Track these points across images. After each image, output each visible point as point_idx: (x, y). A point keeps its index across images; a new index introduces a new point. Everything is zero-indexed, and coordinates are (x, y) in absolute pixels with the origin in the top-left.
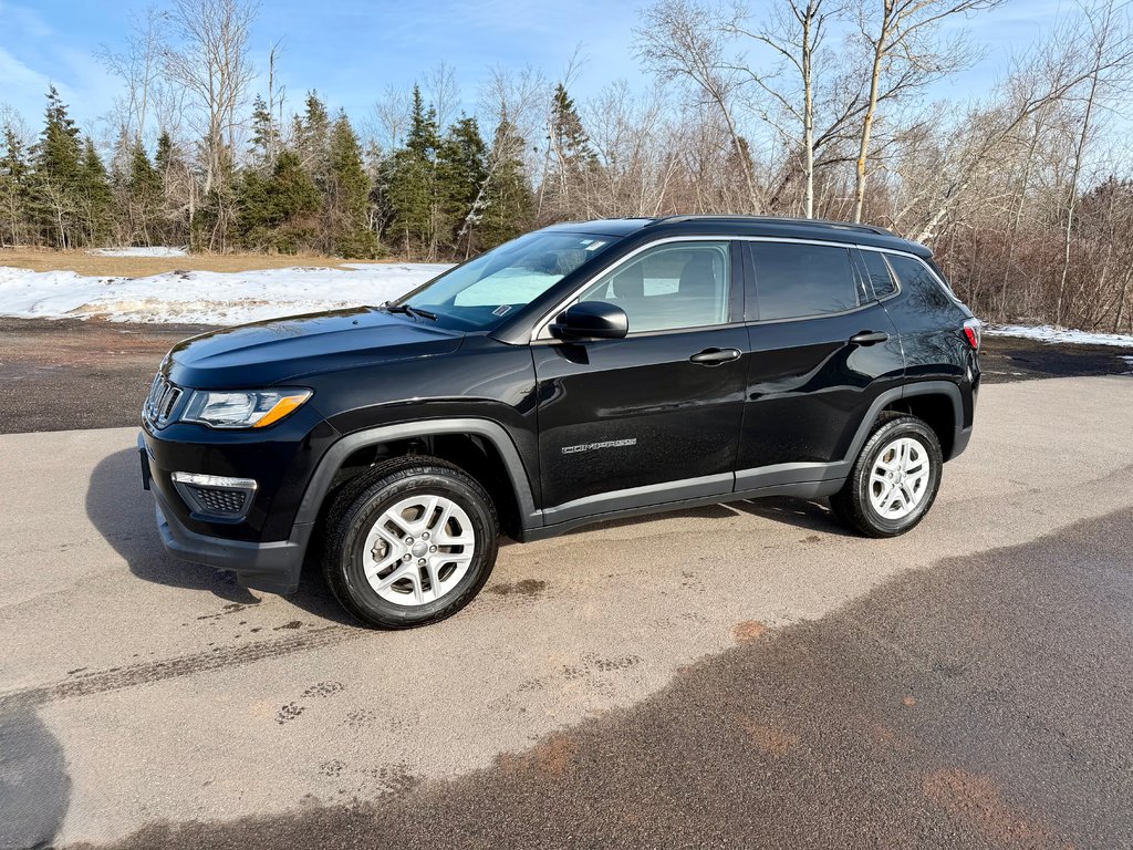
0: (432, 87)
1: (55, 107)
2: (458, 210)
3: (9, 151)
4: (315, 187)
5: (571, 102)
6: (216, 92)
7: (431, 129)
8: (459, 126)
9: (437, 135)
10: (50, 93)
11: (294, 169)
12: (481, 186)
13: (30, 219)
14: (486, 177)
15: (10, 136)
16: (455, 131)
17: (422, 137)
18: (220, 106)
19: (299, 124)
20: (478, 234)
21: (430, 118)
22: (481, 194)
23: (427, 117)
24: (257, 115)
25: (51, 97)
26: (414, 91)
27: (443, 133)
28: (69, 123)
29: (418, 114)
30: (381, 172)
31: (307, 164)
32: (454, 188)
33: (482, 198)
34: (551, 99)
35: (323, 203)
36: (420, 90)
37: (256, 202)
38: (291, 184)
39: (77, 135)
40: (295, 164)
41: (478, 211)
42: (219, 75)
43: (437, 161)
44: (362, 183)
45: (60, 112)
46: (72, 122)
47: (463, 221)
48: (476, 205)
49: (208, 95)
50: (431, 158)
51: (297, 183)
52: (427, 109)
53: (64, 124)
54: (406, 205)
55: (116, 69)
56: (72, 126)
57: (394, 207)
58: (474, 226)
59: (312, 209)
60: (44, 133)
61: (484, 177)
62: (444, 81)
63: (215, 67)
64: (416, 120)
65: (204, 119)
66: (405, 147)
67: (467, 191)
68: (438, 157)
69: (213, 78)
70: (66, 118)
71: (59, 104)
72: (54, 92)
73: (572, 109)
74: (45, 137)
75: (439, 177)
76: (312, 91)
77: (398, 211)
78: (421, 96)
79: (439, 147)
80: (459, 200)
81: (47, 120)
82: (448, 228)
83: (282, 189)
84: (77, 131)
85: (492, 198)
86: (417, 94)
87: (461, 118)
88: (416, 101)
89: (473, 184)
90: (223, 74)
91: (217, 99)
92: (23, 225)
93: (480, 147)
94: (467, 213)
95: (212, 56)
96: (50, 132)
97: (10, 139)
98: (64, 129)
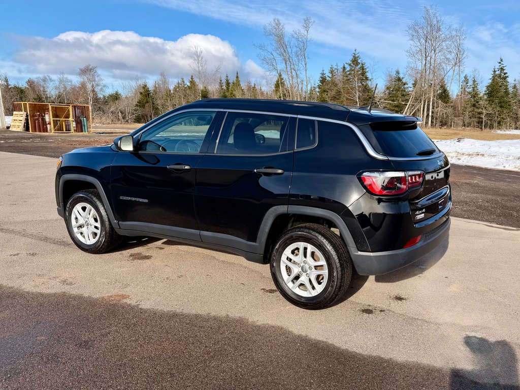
10: (500, 61)
15: (474, 81)
25: (500, 63)
28: (505, 74)
39: (508, 79)
45: (502, 69)
46: (506, 73)
53: (503, 74)
56: (506, 75)
70: (505, 71)
71: (502, 66)
72: (502, 60)
81: (493, 73)
84: (507, 77)
96: (494, 79)
97: (474, 83)
98: (502, 77)
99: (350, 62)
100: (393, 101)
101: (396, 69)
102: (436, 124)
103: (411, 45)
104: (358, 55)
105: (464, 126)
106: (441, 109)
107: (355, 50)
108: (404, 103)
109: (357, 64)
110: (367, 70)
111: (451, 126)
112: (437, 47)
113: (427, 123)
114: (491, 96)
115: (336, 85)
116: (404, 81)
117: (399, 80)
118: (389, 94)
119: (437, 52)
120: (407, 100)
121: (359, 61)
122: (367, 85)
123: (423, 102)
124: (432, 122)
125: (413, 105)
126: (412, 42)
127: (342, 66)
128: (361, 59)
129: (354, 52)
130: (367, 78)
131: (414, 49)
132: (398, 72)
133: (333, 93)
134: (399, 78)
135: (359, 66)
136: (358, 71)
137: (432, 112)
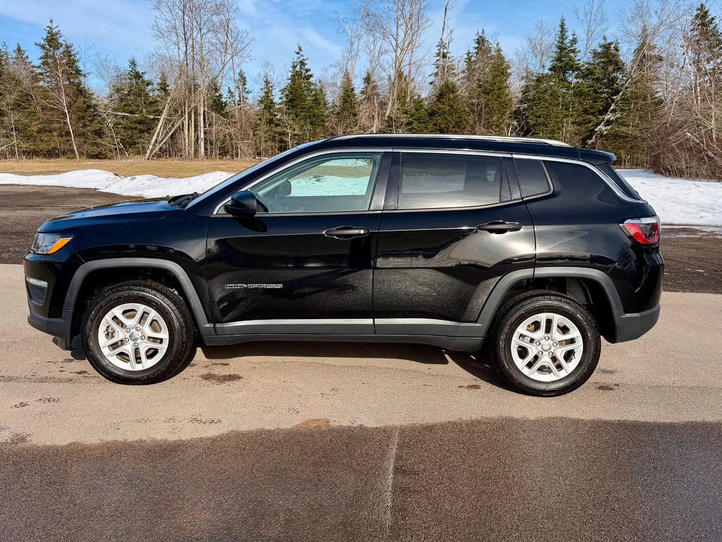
0: (582, 18)
1: (300, 60)
2: (590, 122)
3: (266, 92)
4: (467, 109)
5: (713, 19)
6: (400, 41)
7: (572, 55)
8: (600, 50)
9: (577, 58)
10: (297, 50)
11: (452, 96)
12: (613, 101)
13: (273, 139)
14: (620, 92)
15: (267, 82)
16: (595, 54)
17: (564, 62)
18: (402, 50)
19: (469, 59)
20: (605, 142)
21: (572, 45)
22: (612, 108)
23: (569, 45)
24: (438, 55)
25: (298, 53)
26: (560, 23)
27: (583, 57)
28: (307, 71)
29: (562, 43)
30: (524, 93)
31: (462, 92)
32: (588, 103)
33: (614, 111)
34: (690, 18)
35: (472, 122)
36: (565, 22)
37: (420, 123)
38: (447, 108)
39: (312, 80)
40: (453, 92)
41: (608, 123)
42: (404, 27)
43: (575, 81)
44: (505, 105)
45: (302, 63)
46: (309, 70)
47: (592, 132)
48: (607, 117)
49: (394, 43)
50: (570, 79)
51: (452, 107)
52: (571, 38)
53: (304, 72)
54: (540, 120)
55: (342, 30)
56: (309, 73)
57: (532, 122)
58: (602, 136)
59: (462, 126)
60: (289, 79)
61: (617, 92)
62: (594, 12)
63: (401, 21)
64: (559, 48)
65: (391, 62)
66: (546, 71)
67: (600, 105)
68: (576, 78)
69: (399, 29)
70: (306, 67)
71: (302, 58)
72: (300, 50)
73: (712, 26)
74: (290, 81)
75: (575, 95)
76: (480, 32)
77: (534, 125)
78: (566, 27)
79: (578, 69)
80: (592, 114)
81: (291, 69)
82: (578, 138)
83: (440, 112)
84: (311, 76)
85: (622, 110)
86: (562, 26)
87: (602, 42)
88: (561, 32)
89: (607, 98)
90: (407, 26)
91: (401, 45)
92: (269, 143)
93: (619, 67)
94: (597, 125)
95: (400, 13)
96: (293, 78)
97: (267, 85)
98: (303, 75)
99: (42, 42)
100: (132, 112)
101: (130, 58)
102: (211, 152)
103: (157, 18)
104: (57, 29)
105: (259, 154)
106: (220, 128)
107: (51, 21)
108: (152, 117)
109: (57, 46)
110: (78, 57)
111: (237, 154)
112: (202, 23)
113: (196, 151)
114: (293, 107)
115: (18, 83)
116: (146, 77)
117: (138, 76)
118: (122, 100)
119: (204, 31)
120: (159, 112)
121: (61, 40)
122: (79, 84)
123: (187, 115)
124: (206, 149)
125: (170, 121)
126: (157, 13)
127: (15, 48)
128: (63, 38)
129: (50, 24)
130: (78, 72)
131: (163, 25)
132: (133, 63)
133: (15, 96)
134: (137, 73)
135: (62, 50)
136: (62, 59)
137: (205, 133)
